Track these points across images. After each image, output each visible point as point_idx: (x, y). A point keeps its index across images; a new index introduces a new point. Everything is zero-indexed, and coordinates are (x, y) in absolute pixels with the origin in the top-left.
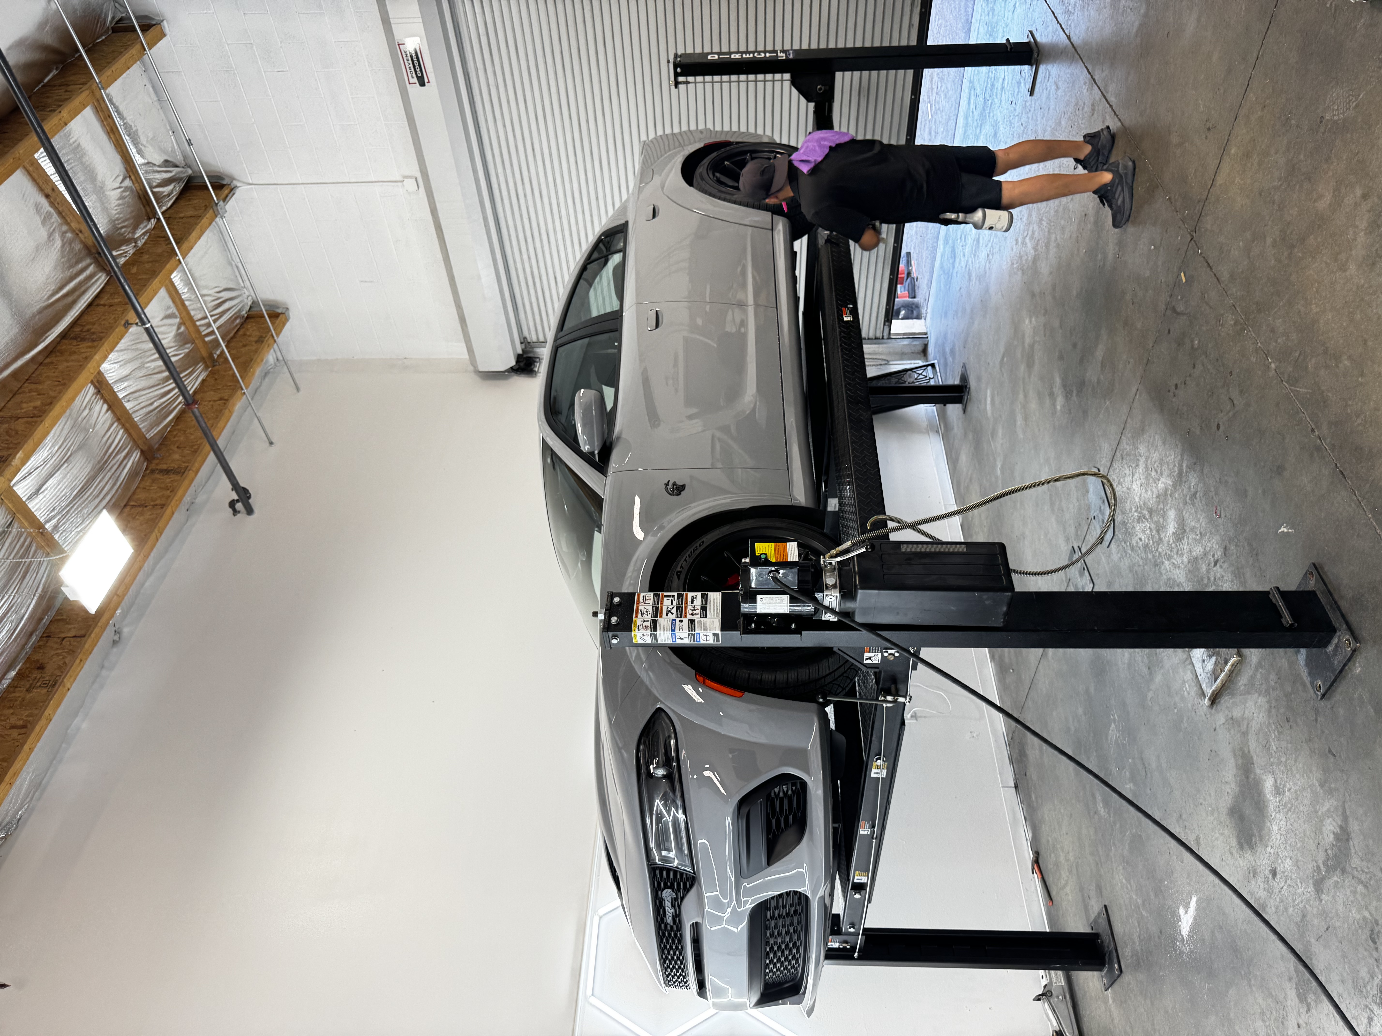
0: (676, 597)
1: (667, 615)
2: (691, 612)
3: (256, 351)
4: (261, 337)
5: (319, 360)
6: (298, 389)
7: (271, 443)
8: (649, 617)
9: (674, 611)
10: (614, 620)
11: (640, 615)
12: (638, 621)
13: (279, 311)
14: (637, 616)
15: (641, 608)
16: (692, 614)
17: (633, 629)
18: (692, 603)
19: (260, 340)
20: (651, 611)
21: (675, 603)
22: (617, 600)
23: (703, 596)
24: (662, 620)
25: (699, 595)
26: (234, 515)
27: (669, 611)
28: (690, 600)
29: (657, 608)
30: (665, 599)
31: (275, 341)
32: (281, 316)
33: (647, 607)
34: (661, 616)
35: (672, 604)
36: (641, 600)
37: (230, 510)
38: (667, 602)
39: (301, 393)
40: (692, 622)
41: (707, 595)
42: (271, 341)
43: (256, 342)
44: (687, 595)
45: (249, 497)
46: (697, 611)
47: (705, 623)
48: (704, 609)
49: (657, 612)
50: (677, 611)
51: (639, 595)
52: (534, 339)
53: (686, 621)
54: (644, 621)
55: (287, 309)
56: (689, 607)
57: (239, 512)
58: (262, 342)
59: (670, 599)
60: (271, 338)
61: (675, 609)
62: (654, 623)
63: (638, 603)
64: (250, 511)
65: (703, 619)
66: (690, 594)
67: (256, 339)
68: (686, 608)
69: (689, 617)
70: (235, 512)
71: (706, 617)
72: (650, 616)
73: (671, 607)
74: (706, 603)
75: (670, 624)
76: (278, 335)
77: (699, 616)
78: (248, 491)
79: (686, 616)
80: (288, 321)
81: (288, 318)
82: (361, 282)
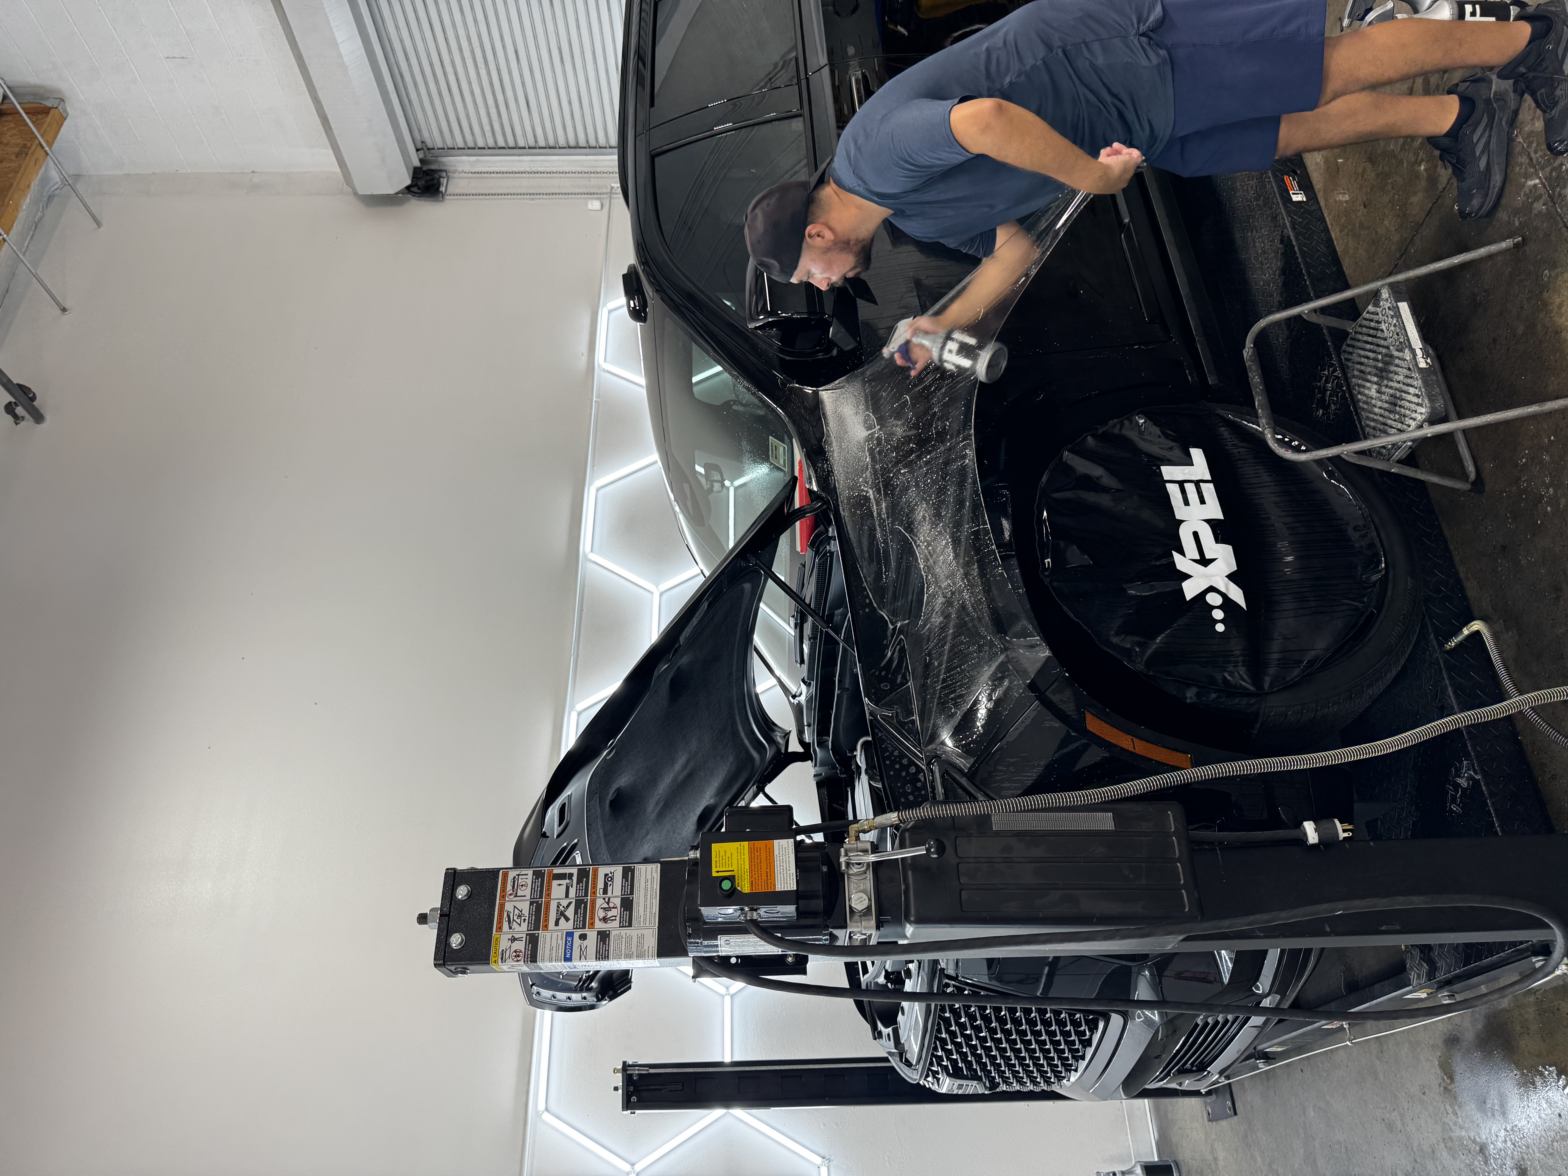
0: (575, 878)
1: (557, 924)
2: (601, 914)
3: (16, 171)
4: (25, 146)
5: (128, 175)
6: (98, 224)
7: (64, 310)
8: (522, 929)
9: (570, 913)
10: (456, 940)
11: (505, 925)
12: (502, 941)
13: (49, 104)
14: (500, 929)
15: (509, 907)
16: (605, 920)
17: (492, 959)
18: (605, 891)
19: (23, 152)
20: (526, 912)
21: (572, 892)
22: (462, 892)
23: (625, 876)
24: (548, 935)
25: (617, 871)
26: (16, 424)
27: (562, 914)
28: (600, 885)
29: (539, 907)
30: (555, 883)
31: (47, 154)
32: (52, 111)
33: (520, 905)
34: (546, 927)
35: (567, 896)
36: (509, 887)
37: (10, 418)
38: (557, 890)
39: (102, 229)
40: (604, 936)
41: (633, 871)
42: (40, 153)
43: (18, 155)
44: (596, 872)
45: (33, 399)
46: (614, 912)
47: (629, 939)
48: (627, 904)
49: (538, 917)
50: (576, 913)
51: (505, 875)
52: (440, 145)
53: (592, 935)
54: (513, 940)
55: (62, 100)
56: (600, 902)
57: (23, 418)
58: (26, 154)
59: (564, 882)
60: (39, 149)
61: (573, 905)
62: (533, 941)
63: (503, 897)
64: (38, 417)
65: (625, 932)
66: (603, 871)
67: (17, 149)
68: (593, 903)
69: (599, 925)
70: (17, 418)
71: (630, 925)
72: (524, 926)
73: (565, 903)
74: (632, 893)
75: (562, 943)
76: (50, 145)
77: (616, 923)
78: (29, 389)
79: (592, 925)
80: (65, 119)
81: (65, 115)
82: (167, 58)
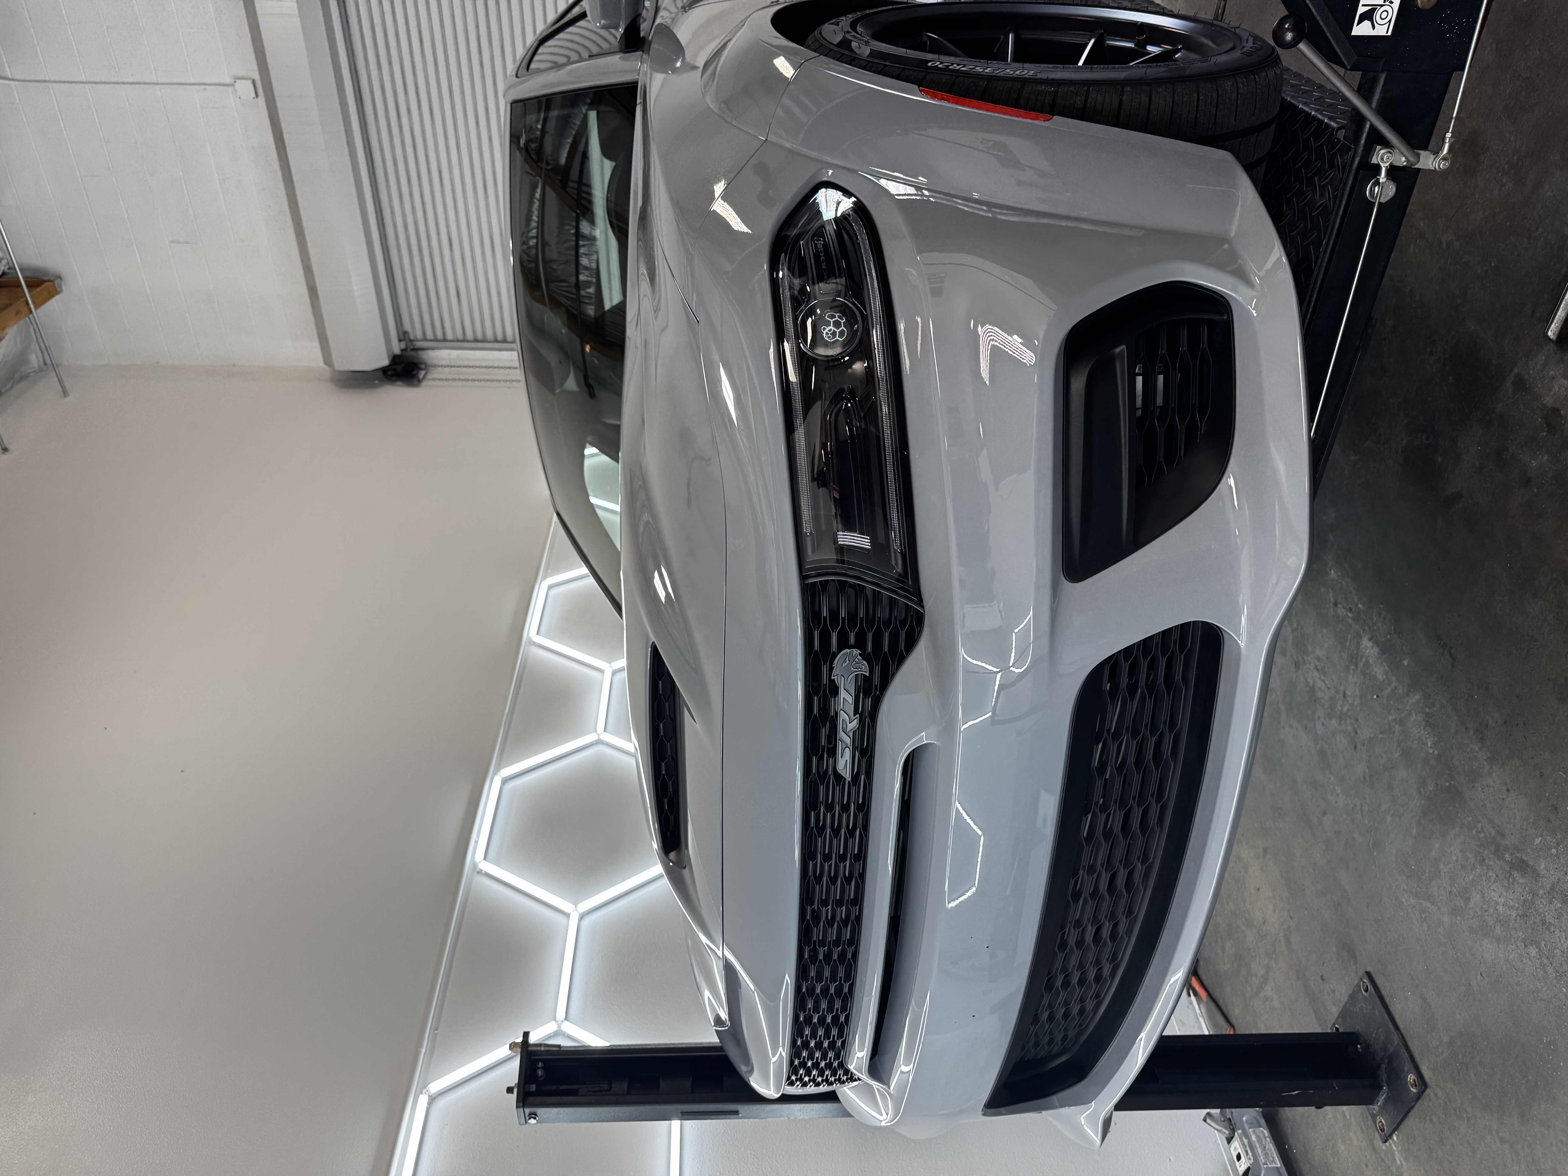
5: (107, 365)
6: (65, 393)
7: (6, 450)
13: (45, 279)
32: (47, 285)
39: (69, 398)
42: (25, 312)
52: (419, 335)
55: (60, 277)
58: (10, 312)
60: (25, 308)
76: (37, 306)
80: (58, 293)
81: (58, 290)
82: (172, 242)
